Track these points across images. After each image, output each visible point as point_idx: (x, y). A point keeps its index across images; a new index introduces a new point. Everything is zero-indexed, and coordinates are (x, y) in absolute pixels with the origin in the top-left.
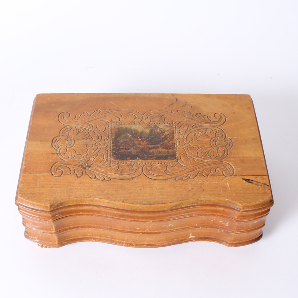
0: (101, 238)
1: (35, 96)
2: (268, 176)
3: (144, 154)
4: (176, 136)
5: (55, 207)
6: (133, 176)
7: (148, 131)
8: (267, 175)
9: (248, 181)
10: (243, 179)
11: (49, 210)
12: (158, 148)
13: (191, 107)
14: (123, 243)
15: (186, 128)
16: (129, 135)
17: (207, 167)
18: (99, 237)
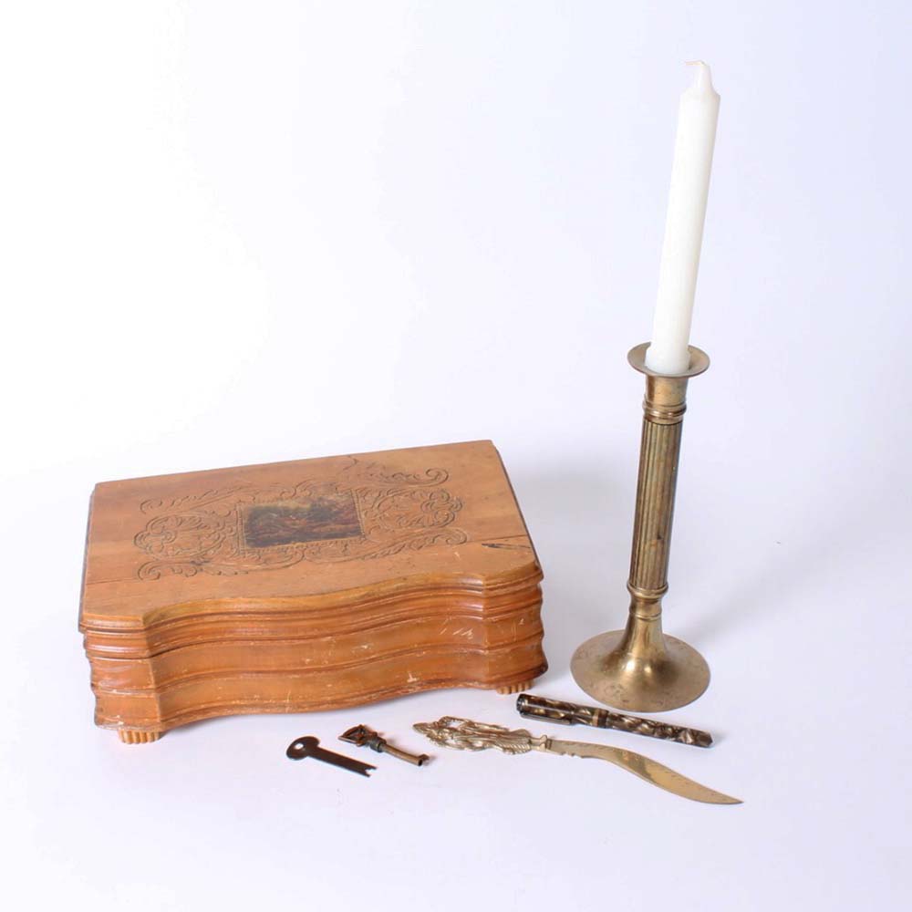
0: (242, 703)
1: (93, 488)
2: (528, 535)
3: (304, 535)
4: (360, 506)
5: (153, 622)
6: (288, 564)
7: (307, 506)
8: (525, 533)
9: (492, 546)
10: (483, 545)
11: (142, 626)
12: (328, 524)
13: (384, 468)
14: (284, 706)
15: (376, 495)
16: (275, 515)
17: (418, 538)
18: (238, 702)
